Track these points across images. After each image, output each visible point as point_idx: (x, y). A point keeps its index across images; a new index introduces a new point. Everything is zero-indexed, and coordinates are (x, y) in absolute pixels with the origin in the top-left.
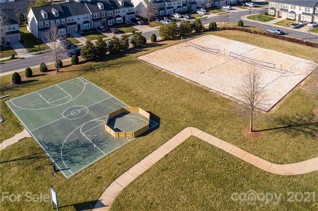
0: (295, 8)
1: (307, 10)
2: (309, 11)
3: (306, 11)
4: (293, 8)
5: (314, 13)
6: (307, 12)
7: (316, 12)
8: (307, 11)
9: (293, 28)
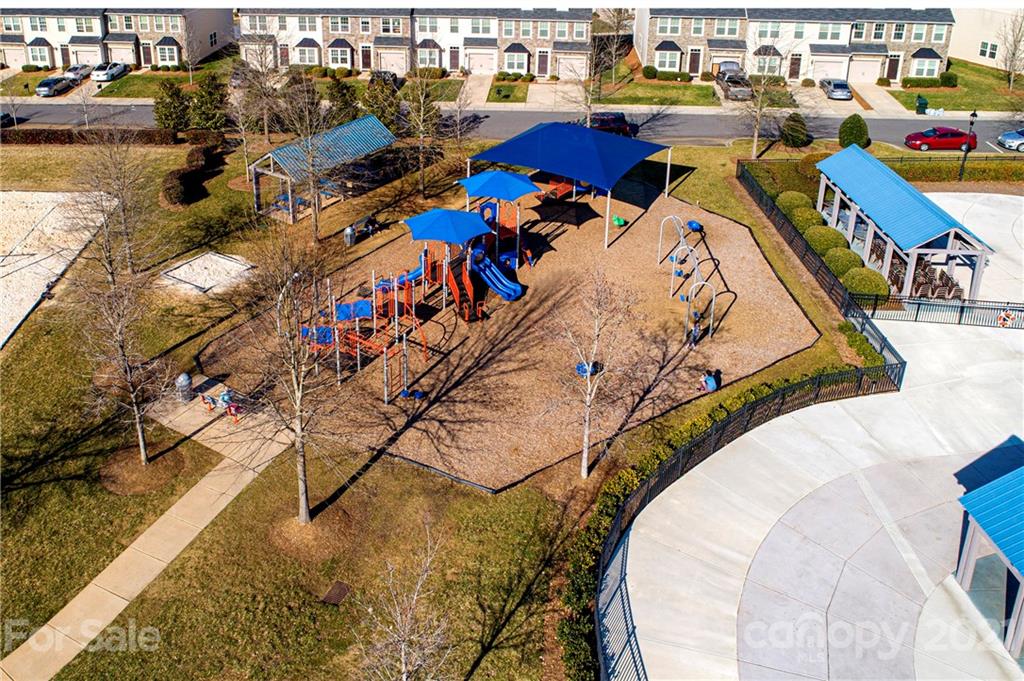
0: (44, 27)
1: (84, 26)
2: (90, 29)
3: (80, 29)
4: (39, 28)
5: (106, 33)
6: (86, 34)
7: (111, 30)
8: (85, 29)
9: (45, 96)
